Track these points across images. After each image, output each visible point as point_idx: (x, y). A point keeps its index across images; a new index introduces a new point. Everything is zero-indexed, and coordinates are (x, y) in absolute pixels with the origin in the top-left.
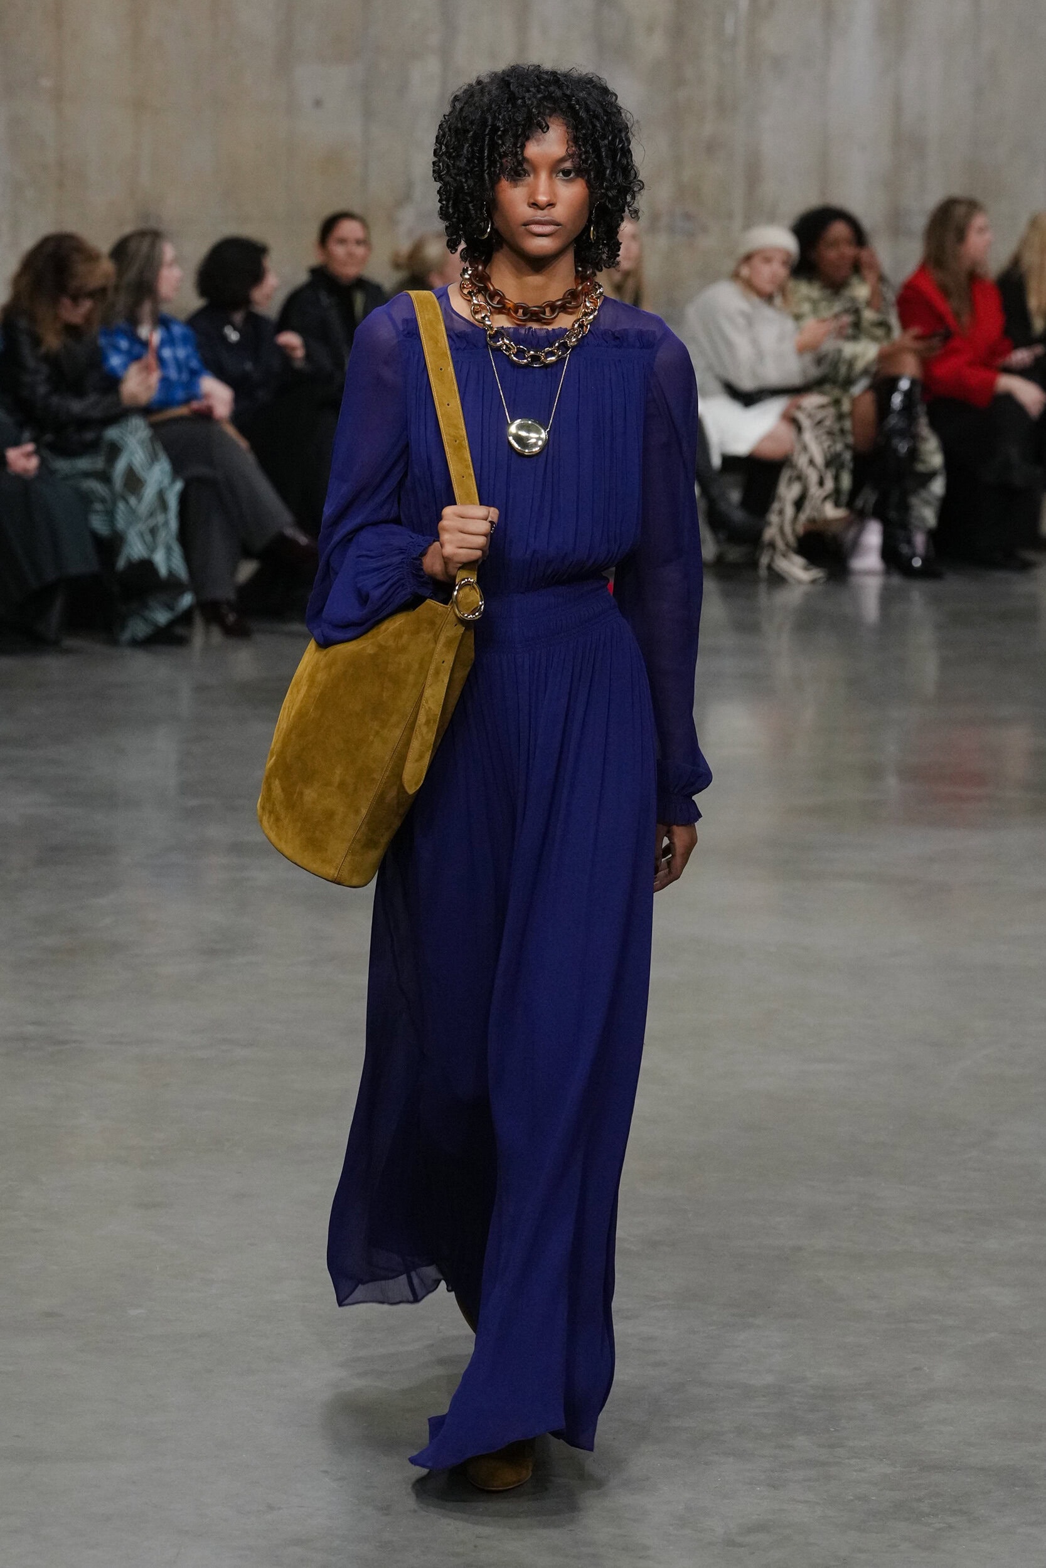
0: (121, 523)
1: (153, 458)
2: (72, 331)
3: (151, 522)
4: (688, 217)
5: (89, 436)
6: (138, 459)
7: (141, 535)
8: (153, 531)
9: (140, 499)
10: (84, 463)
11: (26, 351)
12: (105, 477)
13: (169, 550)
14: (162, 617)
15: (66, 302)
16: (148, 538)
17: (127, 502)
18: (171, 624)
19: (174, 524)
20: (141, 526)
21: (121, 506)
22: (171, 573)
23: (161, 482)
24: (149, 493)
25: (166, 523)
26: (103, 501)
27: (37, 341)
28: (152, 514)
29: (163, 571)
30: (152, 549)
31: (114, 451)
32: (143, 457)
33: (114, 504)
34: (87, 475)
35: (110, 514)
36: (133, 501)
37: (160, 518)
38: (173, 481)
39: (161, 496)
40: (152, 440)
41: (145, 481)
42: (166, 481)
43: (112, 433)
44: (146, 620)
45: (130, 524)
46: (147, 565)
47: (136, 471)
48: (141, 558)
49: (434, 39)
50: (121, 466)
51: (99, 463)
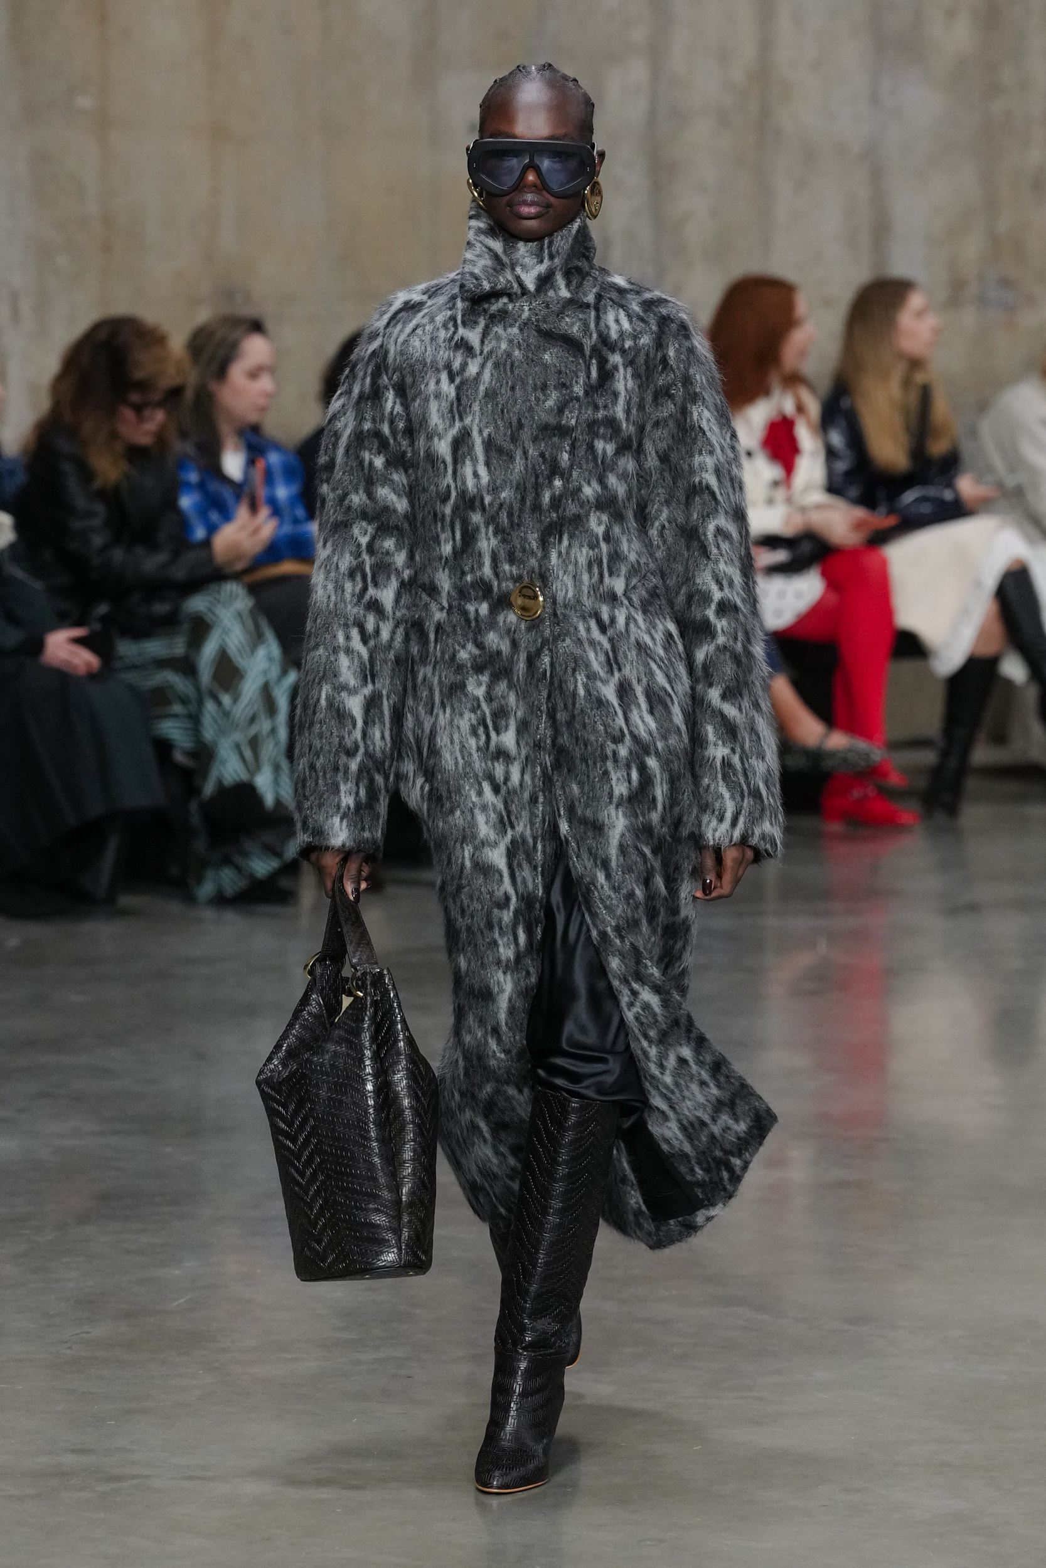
0: (208, 733)
1: (257, 639)
2: (136, 454)
3: (253, 731)
4: (1005, 283)
5: (161, 608)
6: (236, 642)
7: (238, 747)
8: (254, 743)
9: (235, 700)
10: (155, 647)
11: (73, 484)
12: (187, 667)
13: (277, 768)
14: (262, 866)
15: (128, 414)
16: (248, 753)
17: (219, 703)
18: (273, 876)
19: (283, 733)
20: (238, 736)
21: (210, 706)
22: (278, 802)
23: (265, 672)
24: (250, 688)
25: (273, 731)
26: (184, 701)
27: (87, 474)
28: (253, 720)
29: (269, 800)
30: (254, 767)
31: (200, 628)
32: (241, 638)
33: (200, 703)
34: (162, 663)
35: (194, 719)
36: (226, 699)
37: (264, 725)
38: (284, 672)
39: (266, 692)
40: (253, 612)
41: (246, 672)
42: (275, 671)
43: (197, 603)
44: (239, 869)
45: (222, 732)
46: (246, 791)
47: (233, 658)
48: (238, 779)
49: (639, 35)
50: (209, 650)
51: (178, 646)
